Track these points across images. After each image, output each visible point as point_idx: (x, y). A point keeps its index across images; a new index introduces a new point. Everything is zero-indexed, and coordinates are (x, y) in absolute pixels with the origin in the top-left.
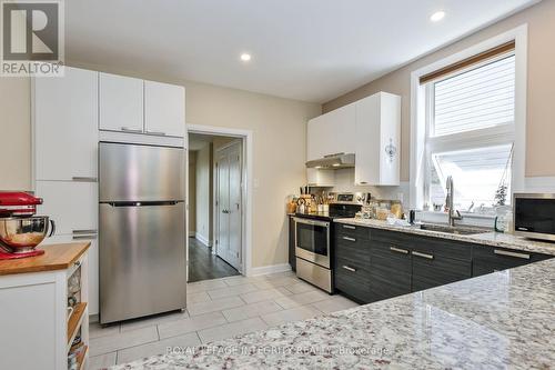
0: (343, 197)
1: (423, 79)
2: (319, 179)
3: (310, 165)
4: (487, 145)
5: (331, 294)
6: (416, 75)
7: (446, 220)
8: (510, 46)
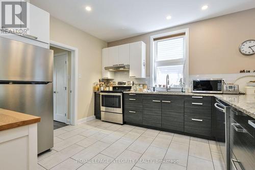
0: (120, 83)
1: (155, 39)
2: (109, 75)
3: (106, 68)
4: (175, 65)
5: (122, 125)
6: (152, 37)
7: (165, 90)
8: (184, 34)
